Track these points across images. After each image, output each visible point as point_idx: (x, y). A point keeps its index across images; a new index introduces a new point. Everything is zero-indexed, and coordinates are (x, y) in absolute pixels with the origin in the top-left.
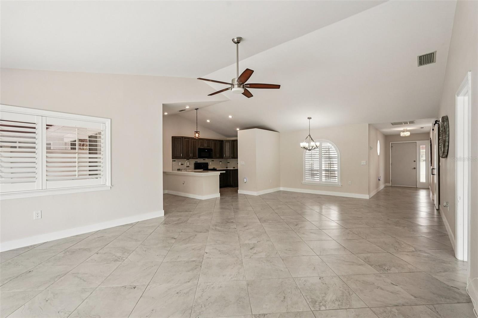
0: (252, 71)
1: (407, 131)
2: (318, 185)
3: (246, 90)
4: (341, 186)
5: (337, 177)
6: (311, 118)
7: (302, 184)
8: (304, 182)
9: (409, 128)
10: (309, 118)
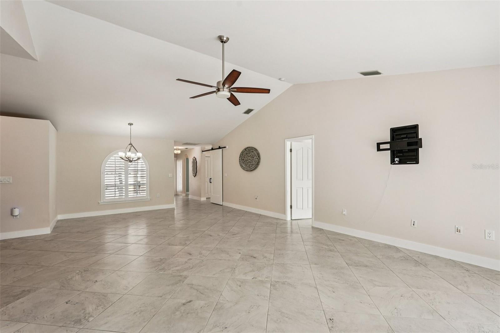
0: (239, 73)
1: (179, 149)
2: (124, 202)
3: (232, 94)
4: (150, 200)
5: (145, 191)
6: (132, 124)
7: (100, 204)
8: (102, 201)
9: (180, 148)
10: (131, 124)
